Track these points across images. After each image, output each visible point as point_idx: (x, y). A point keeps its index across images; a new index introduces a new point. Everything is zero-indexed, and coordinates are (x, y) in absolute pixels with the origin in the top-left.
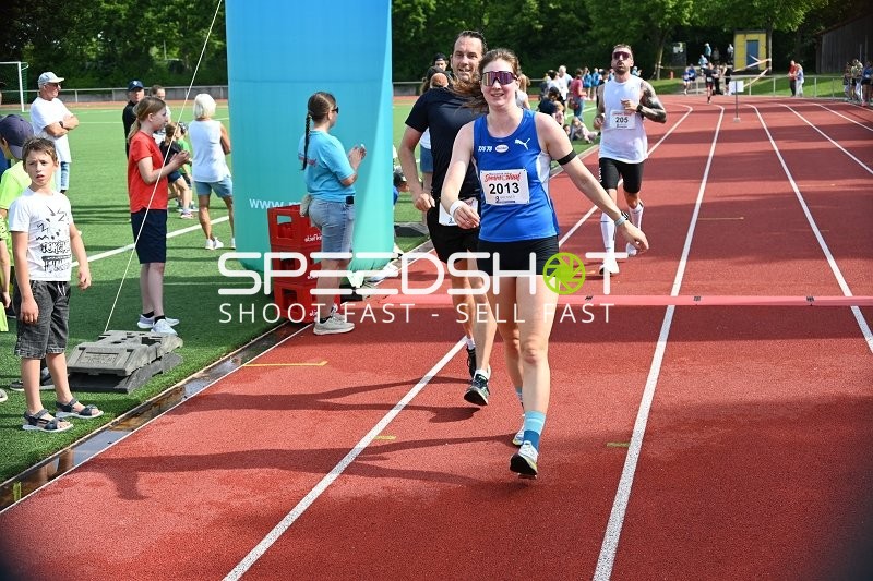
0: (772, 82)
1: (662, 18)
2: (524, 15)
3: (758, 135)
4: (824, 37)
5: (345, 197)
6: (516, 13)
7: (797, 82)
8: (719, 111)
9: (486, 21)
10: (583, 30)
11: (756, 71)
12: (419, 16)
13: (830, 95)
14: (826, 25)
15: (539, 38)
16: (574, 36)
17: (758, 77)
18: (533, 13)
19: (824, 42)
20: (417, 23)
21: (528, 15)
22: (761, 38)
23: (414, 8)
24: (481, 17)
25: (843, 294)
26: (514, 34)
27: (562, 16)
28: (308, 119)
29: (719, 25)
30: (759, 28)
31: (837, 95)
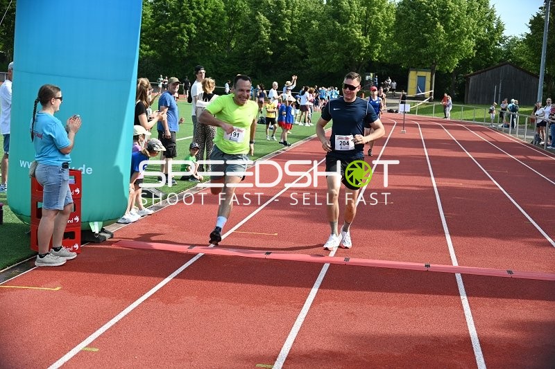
0: (432, 107)
1: (359, 54)
2: (259, 43)
3: (416, 143)
4: (471, 79)
5: (62, 163)
6: (254, 41)
7: (447, 108)
8: (393, 124)
9: (233, 44)
10: (302, 58)
11: (422, 98)
12: (184, 36)
13: (472, 120)
14: (474, 70)
15: (270, 60)
16: (295, 62)
17: (421, 102)
18: (266, 43)
19: (471, 82)
20: (182, 42)
21: (262, 44)
22: (428, 75)
23: (181, 31)
24: (229, 42)
25: (452, 264)
26: (251, 55)
27: (288, 46)
28: (36, 102)
29: (398, 62)
30: (427, 68)
31: (477, 120)
